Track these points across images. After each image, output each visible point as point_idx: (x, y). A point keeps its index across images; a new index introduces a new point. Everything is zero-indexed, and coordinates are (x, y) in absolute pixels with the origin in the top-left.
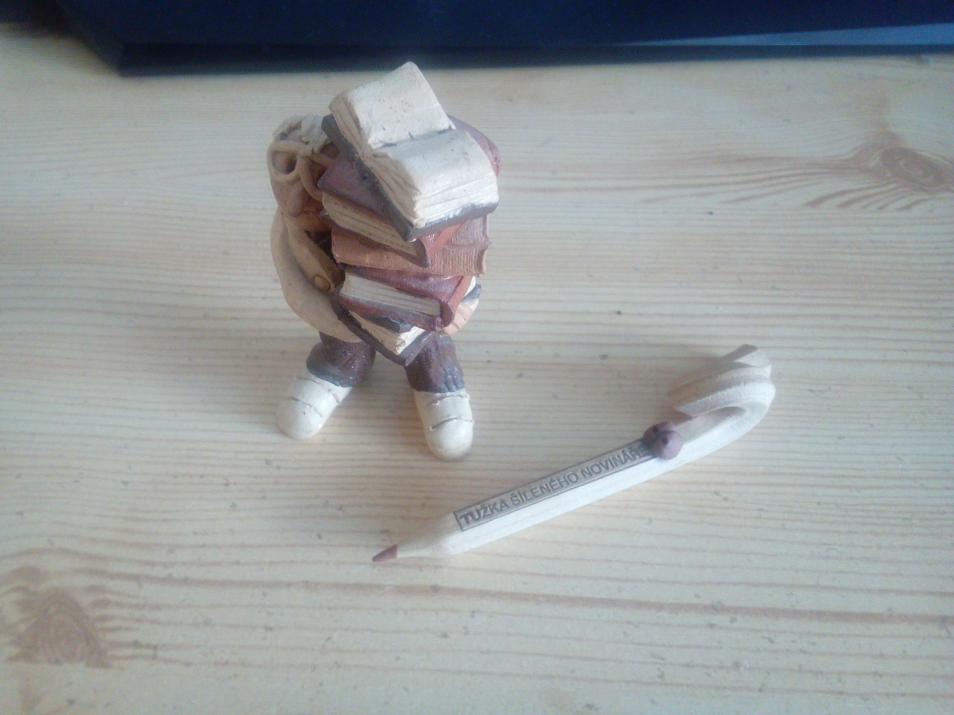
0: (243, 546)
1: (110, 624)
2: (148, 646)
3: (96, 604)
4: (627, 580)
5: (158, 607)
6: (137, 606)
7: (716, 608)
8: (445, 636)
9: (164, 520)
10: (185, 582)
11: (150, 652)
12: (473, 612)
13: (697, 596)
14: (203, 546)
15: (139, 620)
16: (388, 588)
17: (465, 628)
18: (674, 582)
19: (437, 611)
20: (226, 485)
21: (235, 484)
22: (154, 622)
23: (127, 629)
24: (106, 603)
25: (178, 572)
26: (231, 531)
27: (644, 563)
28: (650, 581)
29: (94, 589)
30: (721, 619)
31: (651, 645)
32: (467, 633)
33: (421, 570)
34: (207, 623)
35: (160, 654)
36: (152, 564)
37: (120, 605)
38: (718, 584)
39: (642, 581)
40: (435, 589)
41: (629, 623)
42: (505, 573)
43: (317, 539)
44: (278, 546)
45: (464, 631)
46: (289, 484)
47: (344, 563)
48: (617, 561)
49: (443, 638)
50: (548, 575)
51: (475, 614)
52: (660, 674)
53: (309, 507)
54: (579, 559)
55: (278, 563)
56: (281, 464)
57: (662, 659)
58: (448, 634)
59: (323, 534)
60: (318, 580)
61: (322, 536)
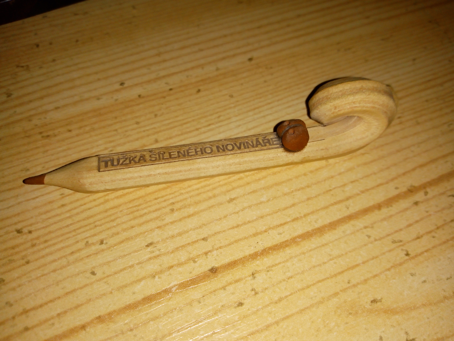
0: (26, 312)
4: (348, 199)
7: (412, 191)
8: (241, 304)
12: (253, 274)
13: (397, 188)
16: (174, 289)
17: (252, 290)
18: (378, 186)
19: (224, 288)
26: (8, 304)
27: (352, 182)
28: (363, 192)
30: (419, 196)
31: (388, 235)
32: (256, 293)
33: (195, 262)
38: (404, 174)
39: (358, 194)
40: (214, 271)
41: (365, 227)
42: (261, 233)
43: (92, 276)
44: (59, 298)
45: (253, 292)
46: (46, 241)
47: (126, 286)
48: (334, 188)
49: (240, 307)
50: (294, 220)
51: (255, 275)
52: (405, 253)
53: (72, 253)
54: (308, 199)
55: (65, 312)
56: (32, 228)
57: (401, 241)
58: (242, 302)
59: (96, 271)
60: (108, 311)
61: (96, 272)
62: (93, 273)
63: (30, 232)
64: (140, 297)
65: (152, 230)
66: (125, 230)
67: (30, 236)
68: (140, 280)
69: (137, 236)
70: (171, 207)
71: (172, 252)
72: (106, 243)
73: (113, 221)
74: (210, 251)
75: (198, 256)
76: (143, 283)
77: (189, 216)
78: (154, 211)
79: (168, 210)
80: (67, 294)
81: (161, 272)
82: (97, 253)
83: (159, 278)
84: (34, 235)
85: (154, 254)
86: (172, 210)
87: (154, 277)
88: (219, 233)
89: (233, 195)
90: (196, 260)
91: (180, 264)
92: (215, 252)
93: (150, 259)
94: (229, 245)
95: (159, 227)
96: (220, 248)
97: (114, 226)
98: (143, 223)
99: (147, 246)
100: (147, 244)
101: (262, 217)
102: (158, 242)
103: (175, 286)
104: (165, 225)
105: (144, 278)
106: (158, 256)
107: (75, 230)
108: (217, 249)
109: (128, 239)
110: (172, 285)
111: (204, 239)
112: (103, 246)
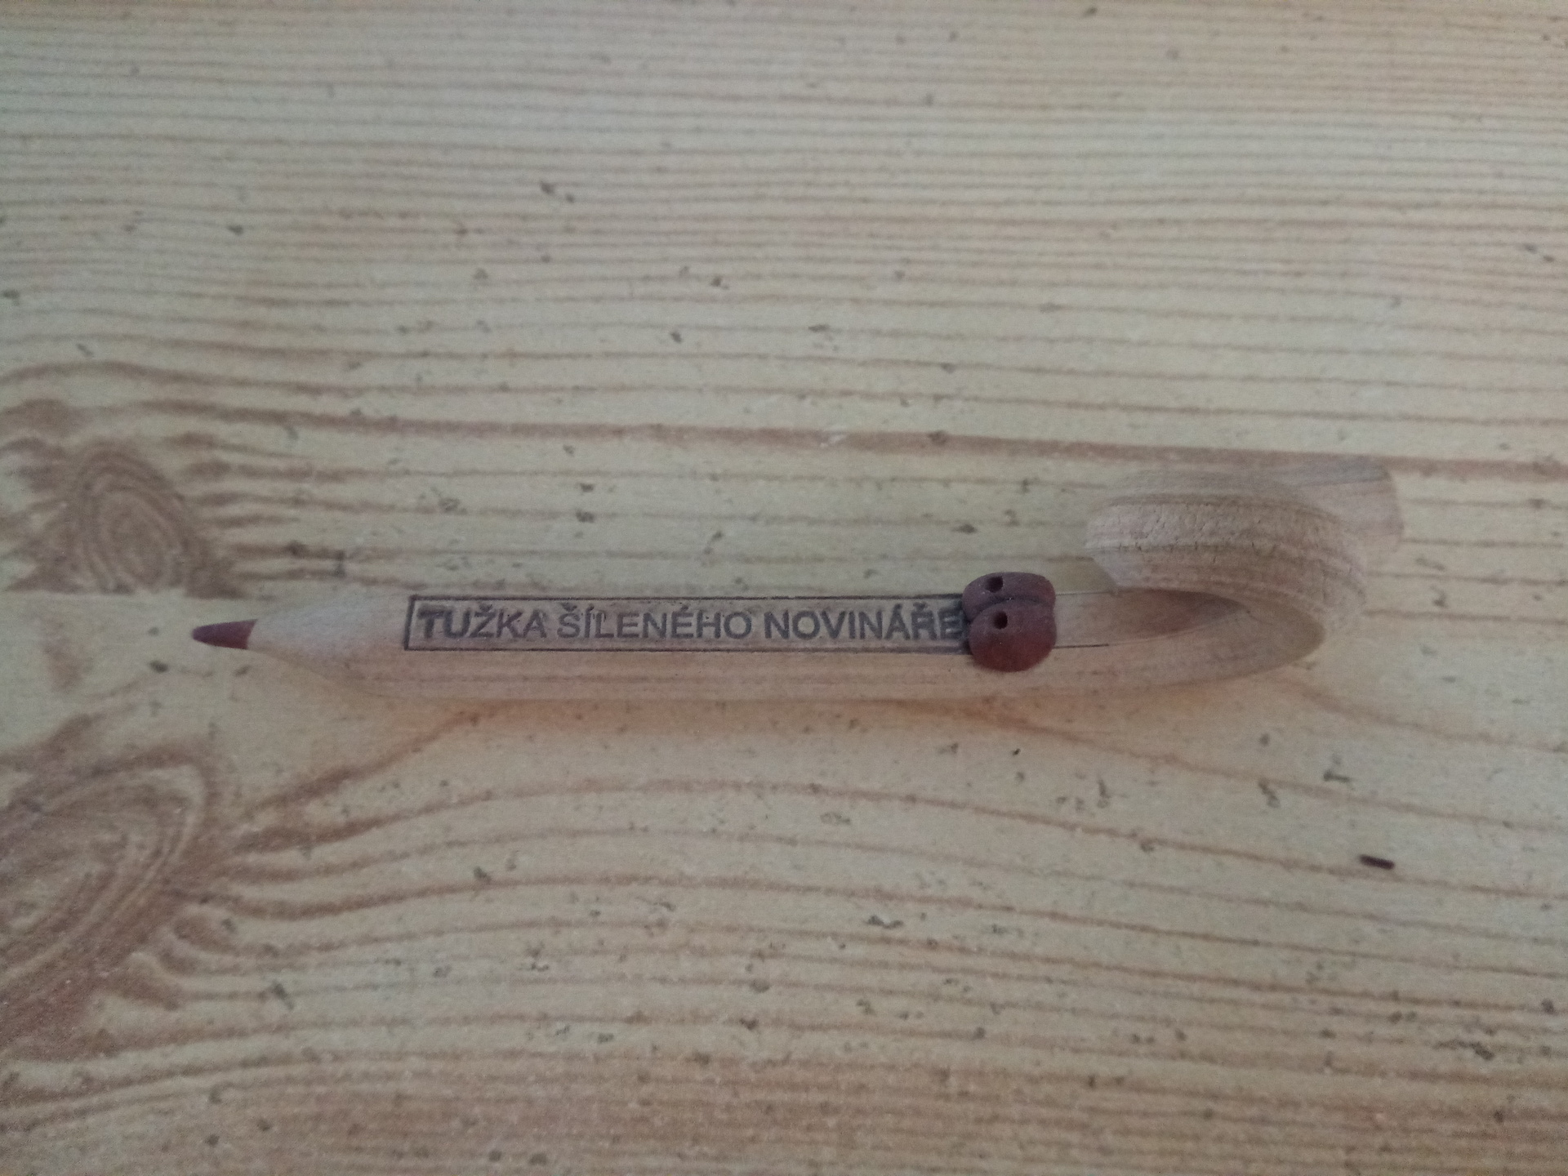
0: (512, 355)
1: (234, 510)
2: (323, 554)
3: (199, 471)
4: (1354, 417)
5: (336, 476)
6: (293, 474)
8: (969, 529)
9: (331, 303)
10: (391, 425)
11: (329, 565)
12: (1025, 483)
14: (425, 354)
15: (297, 502)
16: (837, 438)
17: (1008, 512)
19: (946, 482)
20: (463, 232)
21: (479, 231)
22: (330, 505)
23: (275, 520)
24: (219, 470)
25: (374, 406)
26: (482, 326)
27: (1389, 384)
28: (1405, 417)
29: (189, 441)
32: (1014, 523)
33: (904, 403)
34: (449, 506)
35: (351, 567)
36: (315, 391)
37: (250, 473)
40: (939, 440)
42: (1088, 406)
43: (672, 341)
44: (588, 356)
45: (1007, 518)
46: (597, 232)
47: (737, 390)
48: (1330, 380)
49: (964, 536)
50: (1183, 410)
51: (1029, 487)
52: (1436, 596)
53: (647, 279)
54: (1251, 378)
55: (592, 390)
56: (577, 193)
57: (1440, 568)
58: (974, 526)
59: (683, 334)
60: (682, 422)
61: (682, 337)
62: (676, 337)
63: (570, 199)
64: (755, 423)
65: (838, 301)
66: (775, 276)
67: (567, 209)
68: (768, 391)
69: (799, 299)
70: (898, 268)
71: (864, 364)
72: (726, 288)
73: (759, 245)
74: (949, 397)
75: (918, 395)
76: (774, 399)
77: (932, 304)
78: (858, 262)
79: (889, 270)
80: (608, 355)
81: (823, 394)
82: (698, 300)
83: (813, 403)
84: (578, 209)
85: (819, 352)
86: (900, 276)
87: (802, 397)
88: (988, 367)
89: (1062, 297)
90: (910, 401)
91: (869, 396)
92: (958, 404)
93: (809, 358)
94: (1000, 401)
95: (855, 301)
96: (976, 399)
97: (755, 259)
98: (822, 278)
99: (815, 329)
100: (813, 324)
101: (1108, 373)
102: (839, 331)
103: (839, 433)
104: (870, 301)
105: (779, 390)
106: (830, 359)
107: (667, 234)
108: (967, 400)
109: (776, 298)
110: (836, 427)
111: (946, 367)
112: (716, 291)
